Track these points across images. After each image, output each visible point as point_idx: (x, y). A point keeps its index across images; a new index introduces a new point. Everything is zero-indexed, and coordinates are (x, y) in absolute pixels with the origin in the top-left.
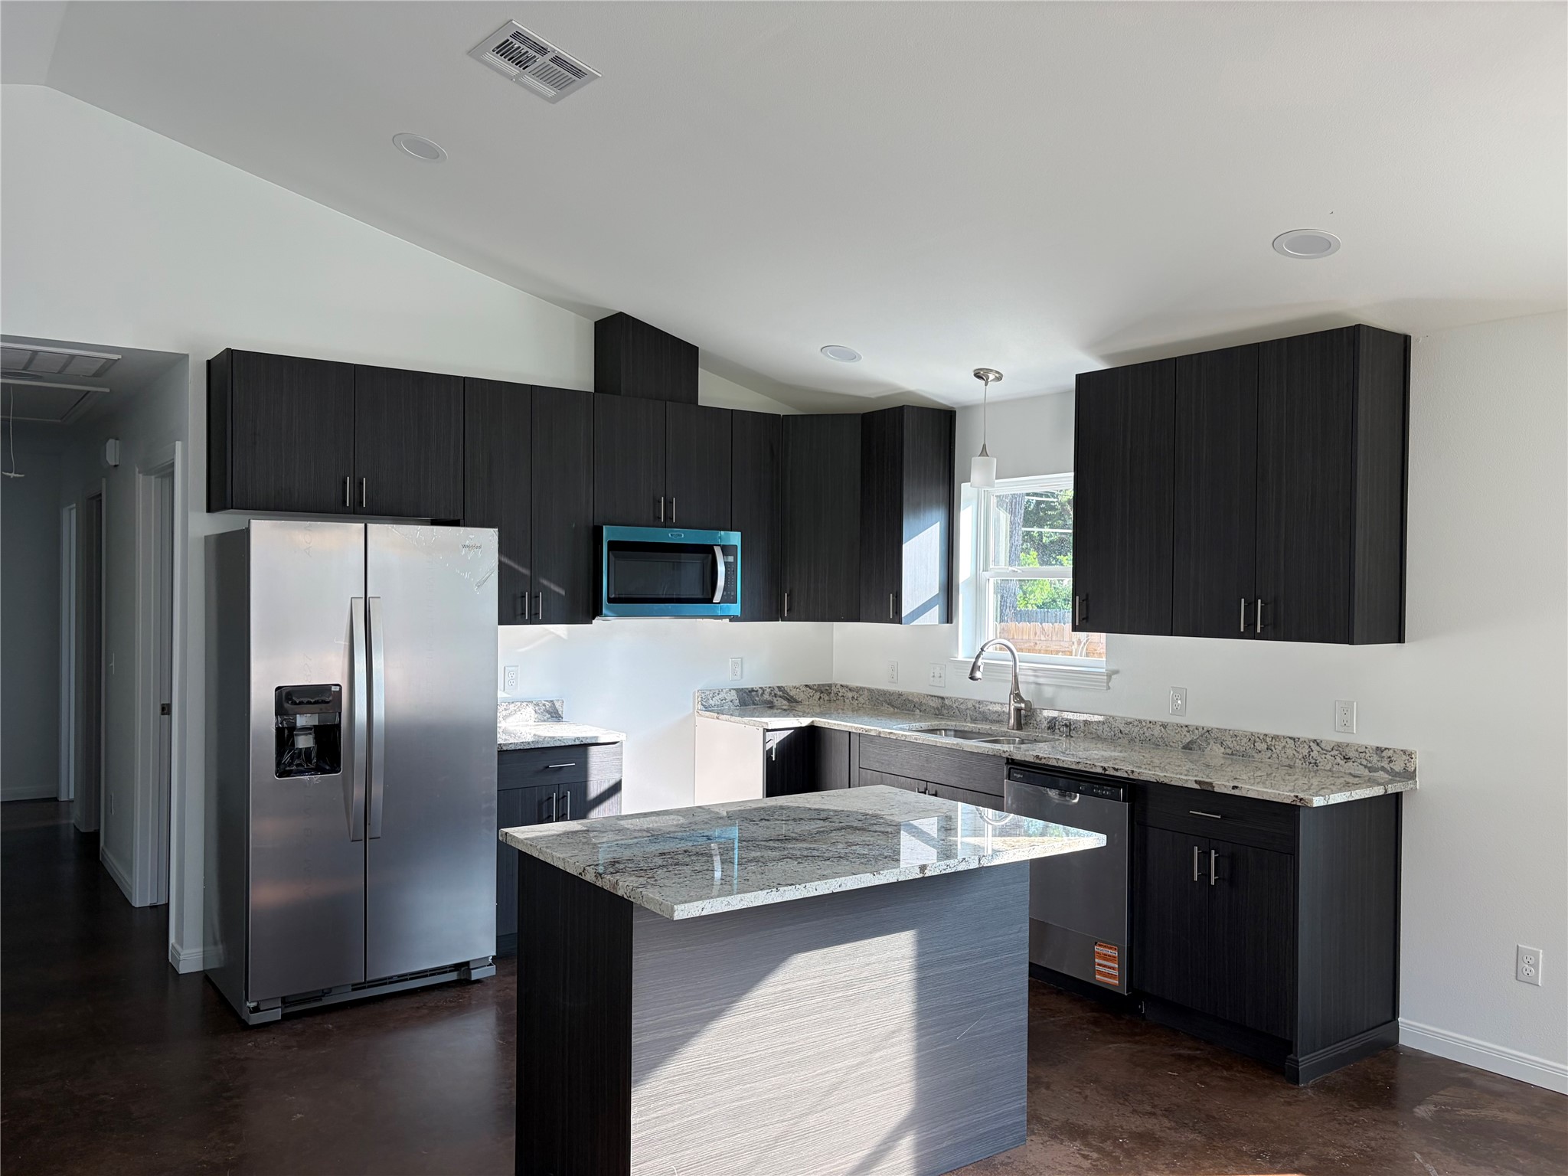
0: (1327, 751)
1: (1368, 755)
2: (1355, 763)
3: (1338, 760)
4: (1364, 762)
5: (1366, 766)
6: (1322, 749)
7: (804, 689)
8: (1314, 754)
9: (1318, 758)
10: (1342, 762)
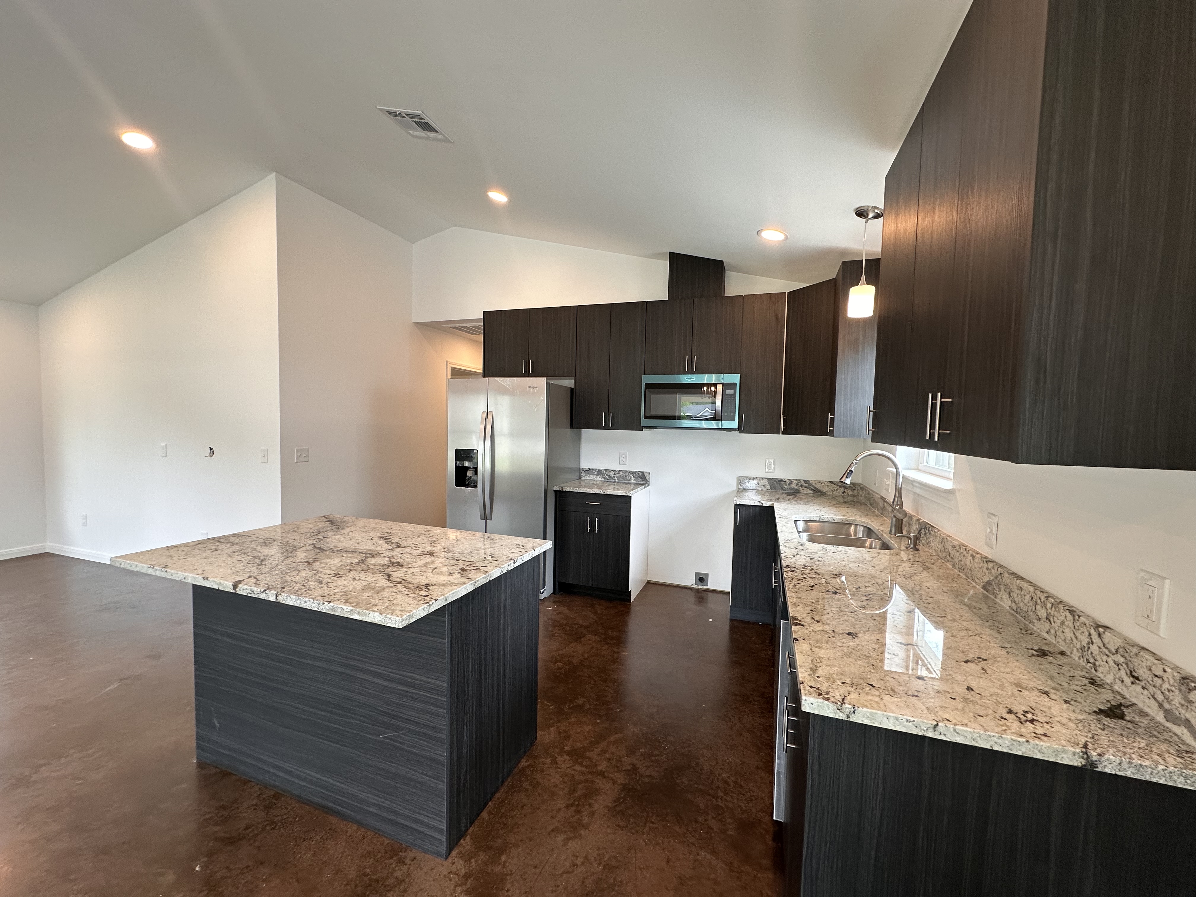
0: (1110, 651)
1: (1166, 686)
2: (1146, 692)
3: (1123, 674)
4: (1160, 697)
5: (1161, 706)
6: (1104, 645)
7: (829, 484)
8: (1094, 648)
9: (1098, 658)
10: (1128, 680)
